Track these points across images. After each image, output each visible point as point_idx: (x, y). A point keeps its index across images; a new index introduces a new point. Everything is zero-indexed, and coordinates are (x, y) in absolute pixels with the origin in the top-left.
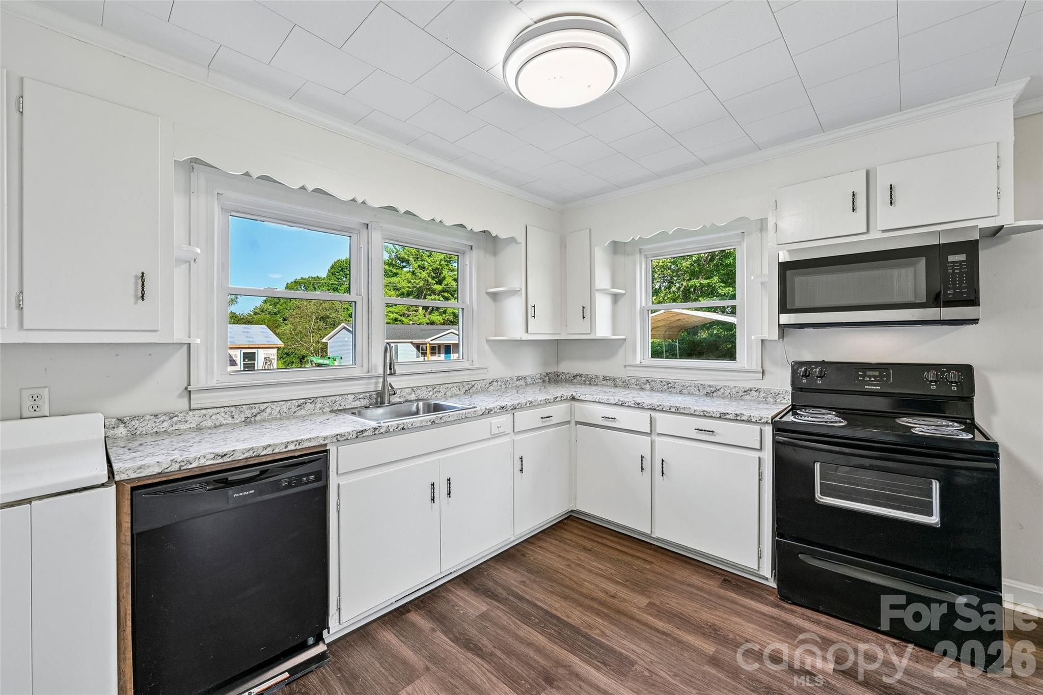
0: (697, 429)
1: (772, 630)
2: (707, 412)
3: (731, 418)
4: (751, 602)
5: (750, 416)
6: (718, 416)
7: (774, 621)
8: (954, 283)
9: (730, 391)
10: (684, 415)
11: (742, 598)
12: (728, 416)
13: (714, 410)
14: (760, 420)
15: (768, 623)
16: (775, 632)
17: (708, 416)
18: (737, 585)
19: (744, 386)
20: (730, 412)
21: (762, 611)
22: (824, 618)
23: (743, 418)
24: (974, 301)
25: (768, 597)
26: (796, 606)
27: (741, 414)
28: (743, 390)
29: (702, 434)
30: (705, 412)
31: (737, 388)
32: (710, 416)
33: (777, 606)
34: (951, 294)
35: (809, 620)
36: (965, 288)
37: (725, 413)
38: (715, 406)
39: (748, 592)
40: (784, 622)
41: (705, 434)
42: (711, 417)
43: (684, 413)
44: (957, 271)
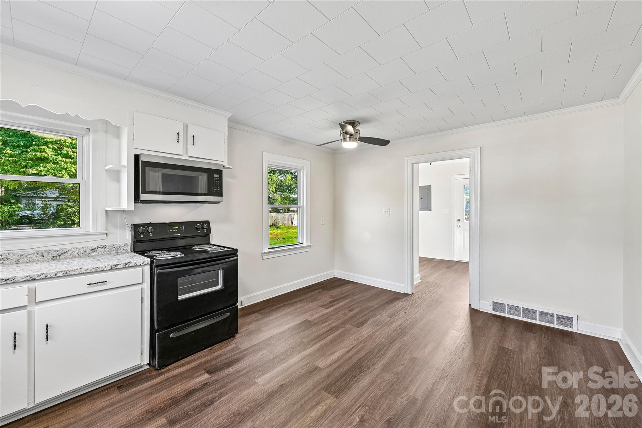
0: (89, 284)
1: (173, 385)
2: (99, 268)
3: (121, 267)
4: (148, 383)
5: (136, 262)
6: (110, 269)
7: (168, 381)
8: (216, 187)
9: (78, 251)
10: (74, 276)
11: (141, 386)
12: (118, 267)
13: (106, 265)
14: (143, 263)
15: (167, 384)
16: (175, 384)
17: (100, 271)
18: (129, 383)
19: (91, 246)
20: (119, 263)
21: (158, 382)
22: (182, 362)
23: (131, 265)
24: (221, 194)
25: (152, 374)
26: (170, 366)
27: (129, 262)
28: (91, 249)
29: (93, 287)
30: (97, 269)
31: (85, 248)
32: (102, 271)
33: (161, 374)
34: (215, 191)
35: (179, 367)
36: (219, 189)
37: (116, 265)
38: (105, 262)
39: (139, 381)
40: (173, 377)
41: (97, 286)
42: (104, 270)
43: (74, 275)
44: (217, 181)
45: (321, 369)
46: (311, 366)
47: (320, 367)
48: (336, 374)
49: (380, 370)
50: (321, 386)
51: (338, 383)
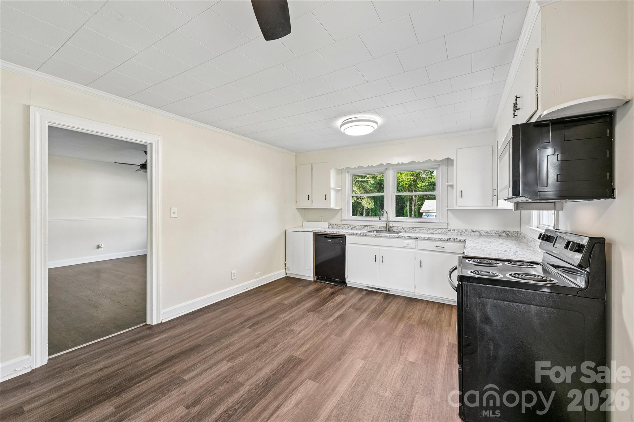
45: (310, 378)
46: (321, 380)
47: (311, 381)
48: (293, 374)
49: (245, 384)
50: (305, 363)
51: (291, 366)
